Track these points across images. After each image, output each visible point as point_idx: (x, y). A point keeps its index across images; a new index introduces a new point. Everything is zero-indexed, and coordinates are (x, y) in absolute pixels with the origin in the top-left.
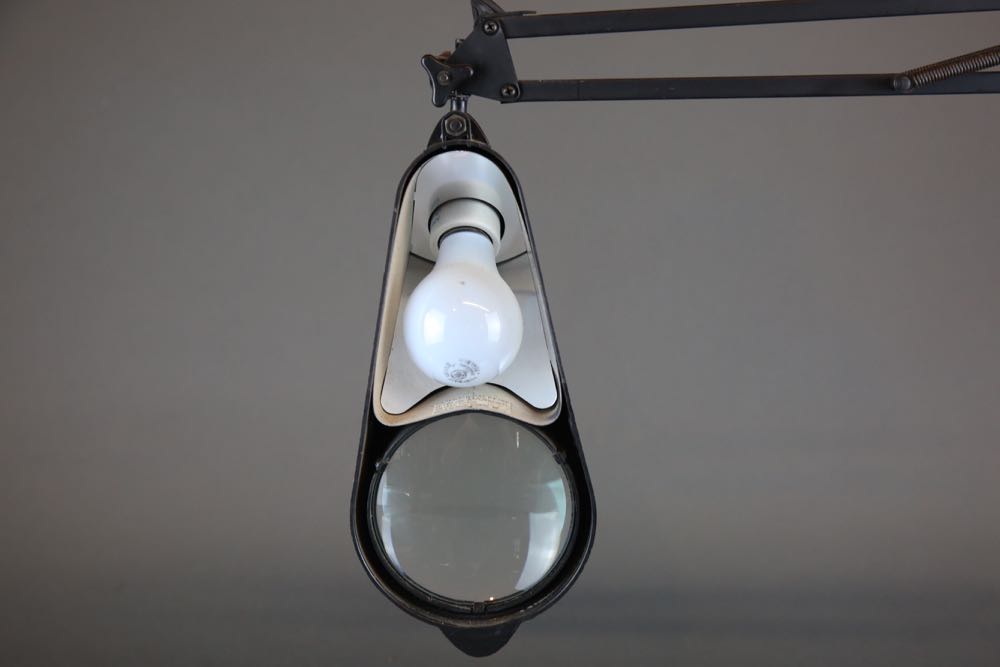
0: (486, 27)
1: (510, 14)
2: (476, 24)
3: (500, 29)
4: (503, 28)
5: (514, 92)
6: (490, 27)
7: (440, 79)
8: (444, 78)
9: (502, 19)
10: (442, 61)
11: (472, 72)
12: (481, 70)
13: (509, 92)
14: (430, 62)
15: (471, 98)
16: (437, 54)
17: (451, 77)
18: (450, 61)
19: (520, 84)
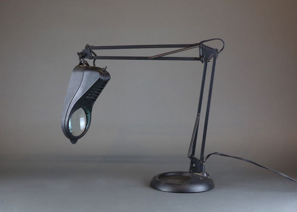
1: (90, 46)
4: (89, 48)
6: (87, 48)
8: (80, 56)
12: (86, 55)
14: (78, 54)
15: (85, 59)
16: (79, 52)
17: (81, 56)
18: (81, 53)
19: (92, 57)
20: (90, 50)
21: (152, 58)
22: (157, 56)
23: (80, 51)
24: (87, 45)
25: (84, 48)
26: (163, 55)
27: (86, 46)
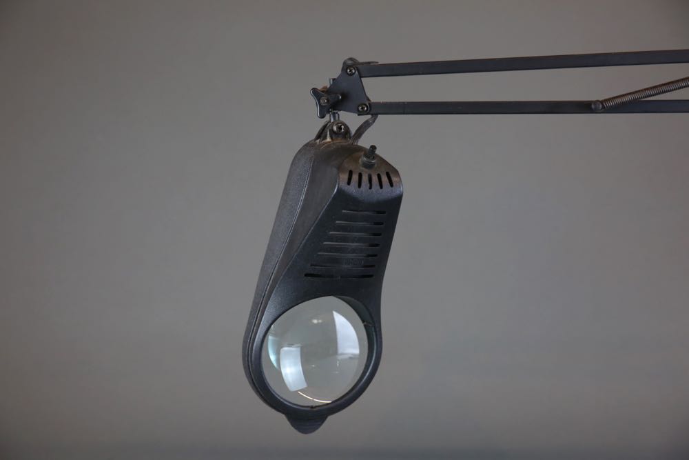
0: (349, 71)
1: (362, 64)
2: (343, 69)
4: (358, 72)
5: (366, 109)
6: (351, 71)
7: (321, 101)
8: (324, 101)
9: (358, 66)
10: (323, 91)
11: (340, 97)
12: (345, 96)
13: (363, 109)
14: (316, 92)
15: (341, 113)
16: (320, 87)
17: (328, 101)
18: (327, 91)
19: (369, 104)
20: (361, 77)
21: (611, 103)
22: (630, 98)
23: (324, 83)
24: (351, 59)
25: (336, 72)
26: (656, 91)
27: (344, 63)
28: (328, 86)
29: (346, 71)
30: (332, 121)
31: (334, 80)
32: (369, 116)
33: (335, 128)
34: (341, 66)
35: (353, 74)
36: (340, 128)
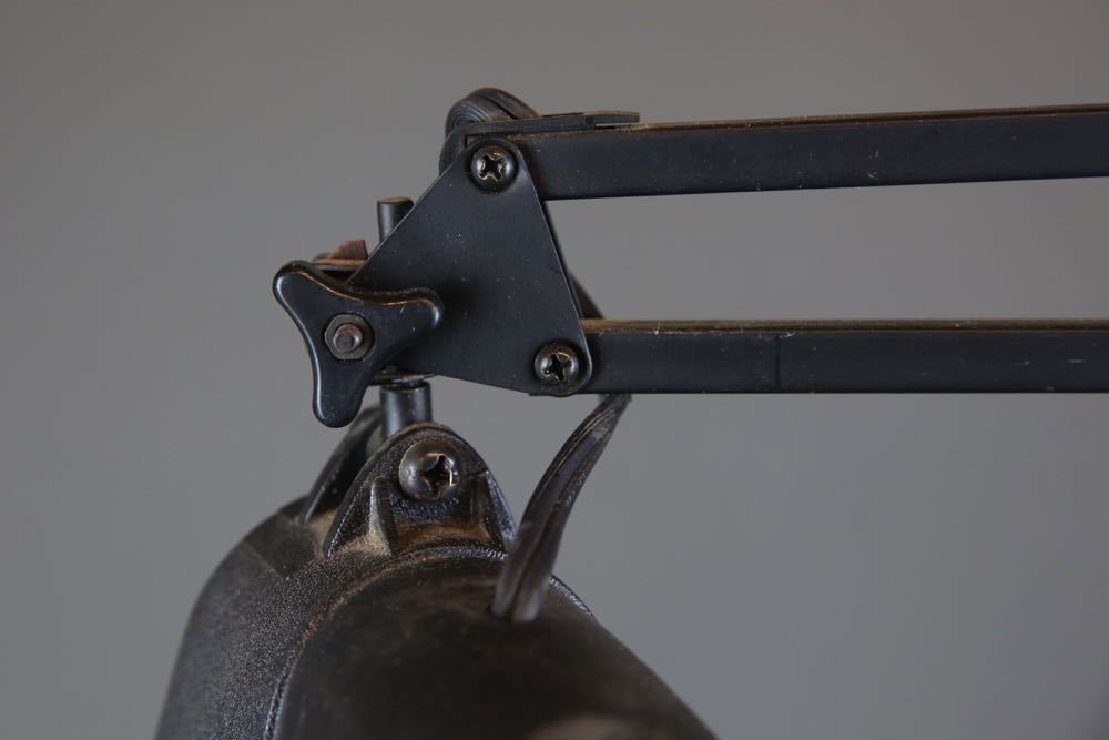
0: (480, 165)
2: (447, 157)
3: (523, 174)
4: (532, 168)
5: (574, 366)
6: (491, 166)
7: (334, 340)
9: (533, 140)
10: (336, 276)
11: (437, 316)
13: (557, 367)
19: (592, 339)
20: (545, 196)
24: (488, 97)
27: (455, 120)
28: (372, 245)
29: (469, 167)
30: (394, 426)
31: (402, 208)
32: (591, 402)
33: (409, 473)
34: (439, 140)
35: (505, 183)
36: (435, 474)
